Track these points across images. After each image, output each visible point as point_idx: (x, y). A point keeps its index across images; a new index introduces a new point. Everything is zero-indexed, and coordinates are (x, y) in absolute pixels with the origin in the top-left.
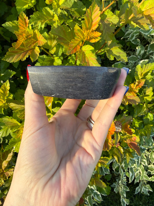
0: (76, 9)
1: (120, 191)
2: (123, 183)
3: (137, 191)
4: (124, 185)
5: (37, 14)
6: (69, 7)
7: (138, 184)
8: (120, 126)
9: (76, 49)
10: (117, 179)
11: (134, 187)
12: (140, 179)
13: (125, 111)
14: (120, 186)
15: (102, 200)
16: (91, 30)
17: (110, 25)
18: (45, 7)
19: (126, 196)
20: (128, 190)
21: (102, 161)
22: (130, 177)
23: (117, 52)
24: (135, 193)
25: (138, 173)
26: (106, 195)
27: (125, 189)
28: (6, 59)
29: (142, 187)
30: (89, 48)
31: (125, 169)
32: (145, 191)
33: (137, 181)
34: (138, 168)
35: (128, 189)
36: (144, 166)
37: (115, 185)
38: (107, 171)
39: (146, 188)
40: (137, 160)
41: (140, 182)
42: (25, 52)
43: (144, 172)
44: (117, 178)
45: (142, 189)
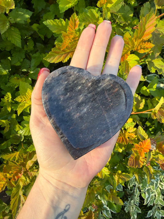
0: (122, 14)
1: (131, 211)
2: (136, 204)
3: (149, 215)
4: (136, 205)
5: (83, 16)
6: (116, 11)
7: (151, 208)
8: (155, 145)
9: (124, 58)
10: (129, 198)
11: (146, 210)
12: (155, 202)
13: (151, 127)
14: (131, 206)
15: (111, 217)
16: (142, 39)
17: (161, 36)
18: (91, 9)
19: (137, 217)
20: (140, 212)
21: (124, 177)
22: (146, 198)
23: (159, 65)
24: (146, 216)
25: (153, 195)
26: (116, 213)
27: (137, 210)
28: (47, 58)
29: (155, 211)
30: (134, 58)
31: (142, 189)
32: (158, 216)
33: (151, 204)
34: (154, 191)
35: (139, 210)
36: (160, 189)
37: (126, 204)
38: (120, 188)
39: (160, 213)
40: (156, 183)
41: (154, 206)
42: (67, 54)
43: (160, 196)
44: (130, 196)
45: (155, 214)
